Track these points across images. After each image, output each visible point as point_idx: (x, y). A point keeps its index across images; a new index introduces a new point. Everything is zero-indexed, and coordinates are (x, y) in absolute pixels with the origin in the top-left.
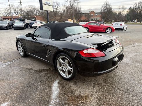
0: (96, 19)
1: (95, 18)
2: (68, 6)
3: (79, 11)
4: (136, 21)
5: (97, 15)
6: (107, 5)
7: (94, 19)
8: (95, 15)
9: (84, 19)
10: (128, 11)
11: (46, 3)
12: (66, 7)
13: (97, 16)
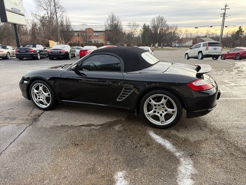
0: (98, 41)
1: (96, 40)
2: (43, 17)
3: (68, 26)
4: (157, 45)
5: (97, 34)
6: (113, 19)
7: (93, 42)
8: (95, 34)
9: (76, 41)
10: (142, 30)
11: (12, 9)
12: (39, 18)
13: (97, 36)
